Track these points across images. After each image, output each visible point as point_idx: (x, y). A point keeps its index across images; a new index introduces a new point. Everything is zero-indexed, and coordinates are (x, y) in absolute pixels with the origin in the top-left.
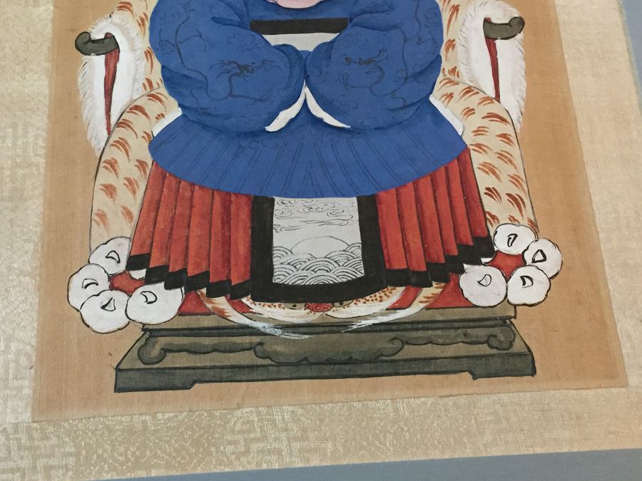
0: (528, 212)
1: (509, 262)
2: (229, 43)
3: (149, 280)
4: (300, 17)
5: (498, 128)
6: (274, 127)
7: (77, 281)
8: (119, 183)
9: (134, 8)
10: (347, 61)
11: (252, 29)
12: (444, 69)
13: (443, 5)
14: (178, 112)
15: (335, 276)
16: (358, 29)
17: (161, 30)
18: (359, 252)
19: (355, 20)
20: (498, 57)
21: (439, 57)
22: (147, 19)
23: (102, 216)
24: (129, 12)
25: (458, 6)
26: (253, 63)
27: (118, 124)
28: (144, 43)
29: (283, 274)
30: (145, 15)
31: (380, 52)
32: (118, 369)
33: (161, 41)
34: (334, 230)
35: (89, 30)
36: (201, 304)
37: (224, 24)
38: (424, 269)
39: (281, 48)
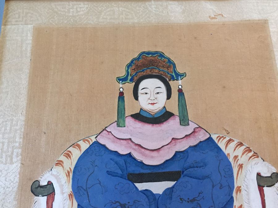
2: (116, 189)
4: (156, 171)
9: (65, 165)
10: (181, 200)
11: (129, 179)
12: (235, 206)
13: (234, 164)
16: (187, 179)
17: (78, 179)
19: (185, 172)
20: (265, 198)
21: (232, 198)
22: (71, 172)
24: (62, 167)
25: (242, 164)
26: (129, 203)
28: (68, 189)
30: (70, 169)
31: (199, 193)
33: (78, 187)
35: (39, 179)
37: (113, 176)
39: (144, 192)
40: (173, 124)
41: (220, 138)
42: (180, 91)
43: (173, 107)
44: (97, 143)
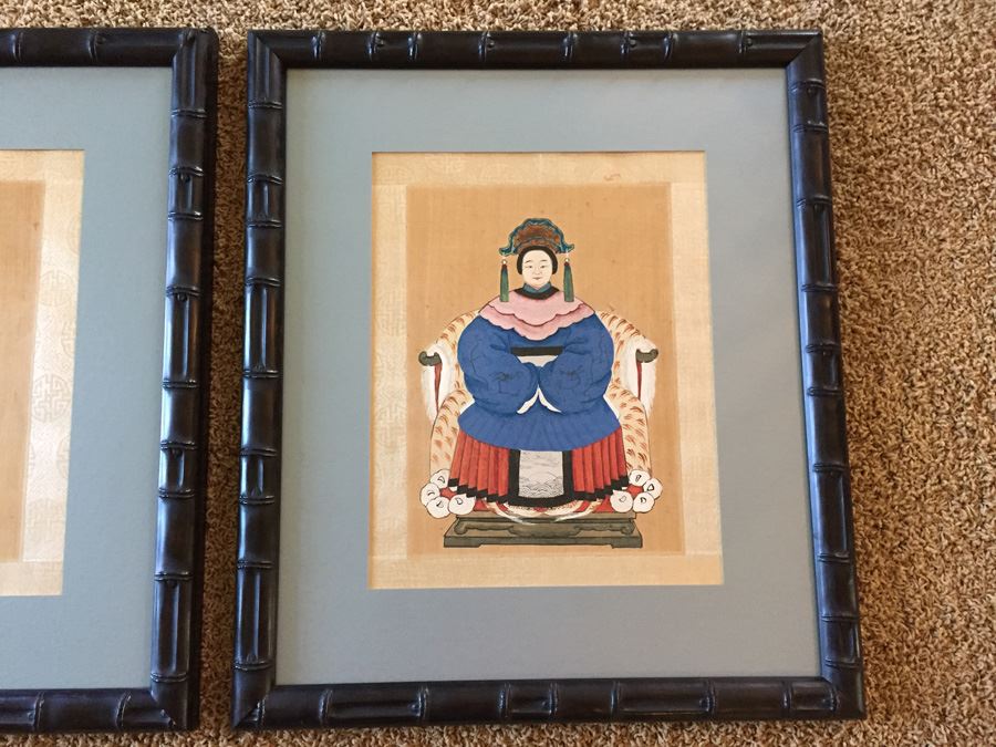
0: (648, 464)
1: (636, 490)
3: (459, 492)
5: (637, 415)
6: (521, 411)
7: (424, 491)
8: (443, 440)
9: (449, 338)
14: (473, 401)
15: (549, 494)
18: (561, 481)
20: (642, 373)
21: (610, 372)
23: (435, 457)
24: (446, 340)
25: (623, 341)
27: (442, 407)
28: (454, 359)
29: (524, 492)
32: (445, 536)
34: (550, 469)
35: (426, 350)
36: (484, 505)
38: (593, 491)
40: (558, 299)
41: (603, 315)
42: (567, 265)
43: (559, 283)
44: (479, 317)
